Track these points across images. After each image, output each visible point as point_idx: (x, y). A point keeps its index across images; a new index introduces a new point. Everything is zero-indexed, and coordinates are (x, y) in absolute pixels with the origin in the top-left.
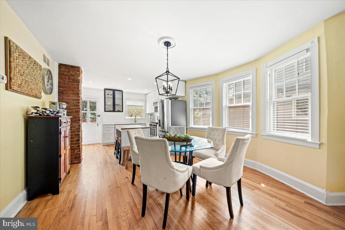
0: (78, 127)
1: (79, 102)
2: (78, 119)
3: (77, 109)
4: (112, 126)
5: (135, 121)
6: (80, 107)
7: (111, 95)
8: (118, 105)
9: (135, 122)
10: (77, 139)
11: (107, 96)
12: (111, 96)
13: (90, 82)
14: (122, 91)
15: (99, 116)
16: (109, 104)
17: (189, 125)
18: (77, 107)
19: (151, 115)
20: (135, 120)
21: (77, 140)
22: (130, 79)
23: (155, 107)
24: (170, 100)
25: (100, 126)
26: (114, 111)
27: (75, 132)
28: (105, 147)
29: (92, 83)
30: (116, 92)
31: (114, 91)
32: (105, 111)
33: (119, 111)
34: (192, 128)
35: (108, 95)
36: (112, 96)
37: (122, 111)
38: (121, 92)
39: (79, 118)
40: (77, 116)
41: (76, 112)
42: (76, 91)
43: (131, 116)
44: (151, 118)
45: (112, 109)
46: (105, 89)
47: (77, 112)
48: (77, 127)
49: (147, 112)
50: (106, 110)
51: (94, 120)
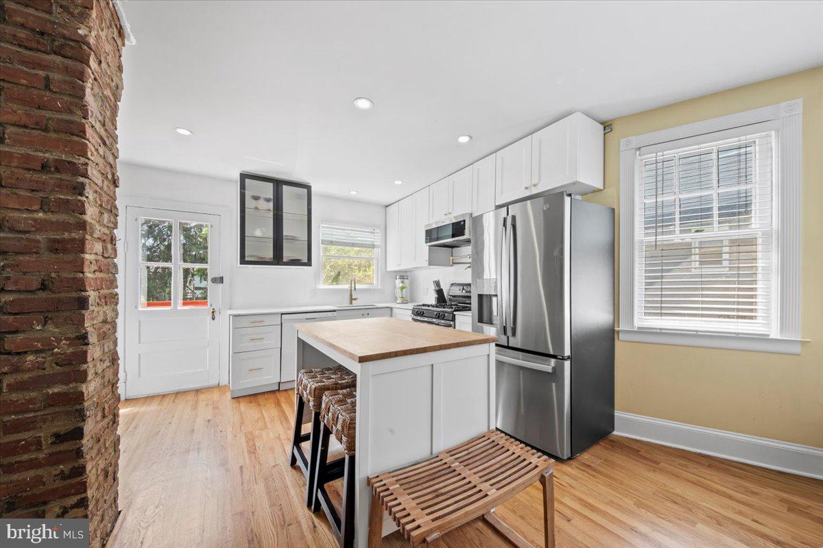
0: (70, 350)
1: (83, 185)
2: (74, 295)
3: (66, 227)
4: (268, 320)
5: (352, 299)
6: (87, 217)
7: (268, 200)
8: (293, 239)
9: (351, 303)
10: (63, 426)
11: (250, 203)
12: (265, 203)
13: (179, 131)
14: (308, 188)
15: (221, 280)
16: (258, 233)
17: (633, 321)
18: (62, 217)
19: (402, 278)
20: (351, 295)
21: (59, 438)
22: (363, 104)
23: (430, 246)
24: (569, 198)
25: (224, 319)
26: (278, 259)
27: (52, 380)
28: (243, 406)
29: (188, 133)
30: (285, 188)
31: (278, 184)
32: (243, 261)
33: (295, 262)
34: (643, 331)
35: (256, 198)
36: (271, 205)
37: (306, 260)
38: (306, 190)
39: (80, 285)
40: (65, 275)
41: (56, 247)
42: (59, 111)
43: (336, 279)
44: (402, 288)
45: (269, 254)
46: (244, 177)
47: (65, 251)
48: (64, 348)
49: (392, 267)
50: (247, 259)
51: (196, 299)
